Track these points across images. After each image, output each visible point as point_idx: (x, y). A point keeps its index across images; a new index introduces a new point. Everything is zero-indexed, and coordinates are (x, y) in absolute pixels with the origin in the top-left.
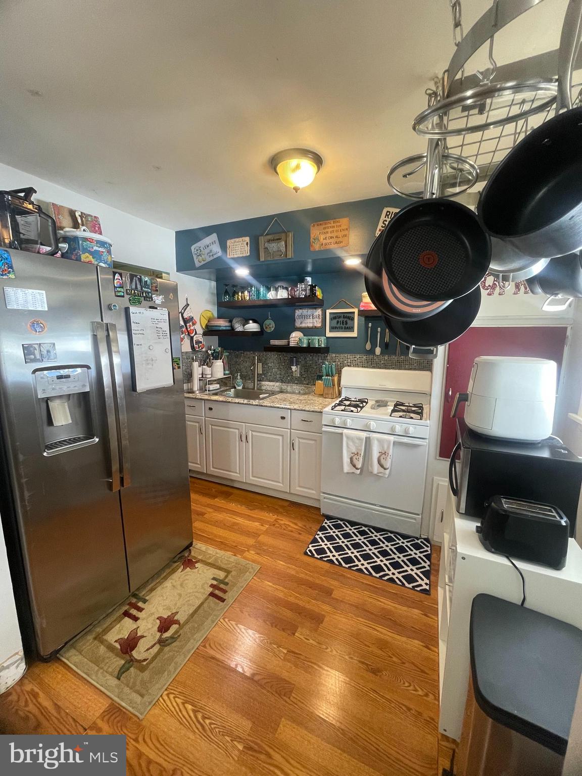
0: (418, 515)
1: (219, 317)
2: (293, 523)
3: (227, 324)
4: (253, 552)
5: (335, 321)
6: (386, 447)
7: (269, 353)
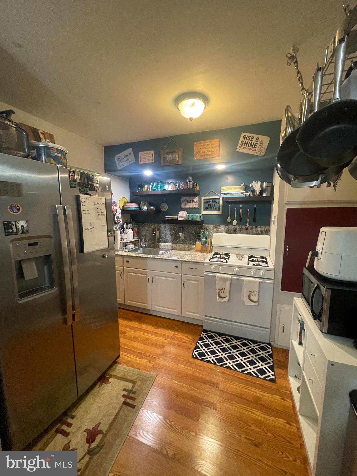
0: (268, 328)
1: (131, 202)
2: (186, 337)
3: (137, 206)
4: (162, 359)
5: (207, 204)
7: (164, 224)
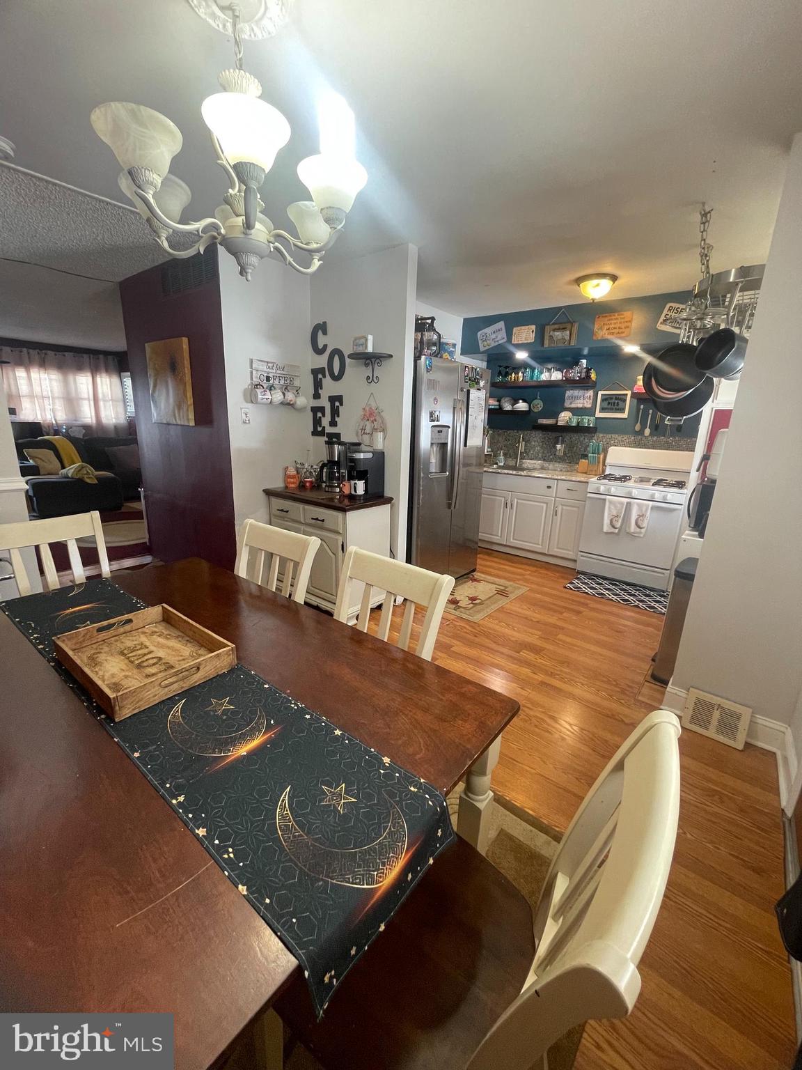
3: (497, 403)
5: (606, 403)
6: (644, 510)
7: (536, 432)
